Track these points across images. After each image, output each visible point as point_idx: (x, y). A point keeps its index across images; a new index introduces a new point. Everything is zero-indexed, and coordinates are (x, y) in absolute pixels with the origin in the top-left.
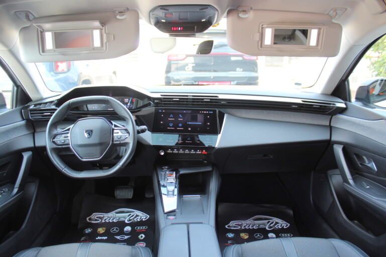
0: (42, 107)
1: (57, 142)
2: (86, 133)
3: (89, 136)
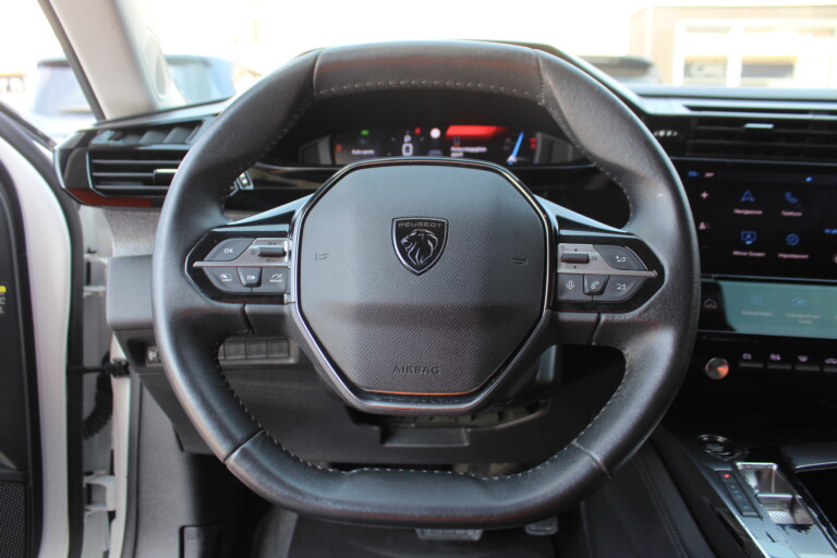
0: (149, 142)
1: (216, 278)
2: (404, 240)
3: (419, 258)
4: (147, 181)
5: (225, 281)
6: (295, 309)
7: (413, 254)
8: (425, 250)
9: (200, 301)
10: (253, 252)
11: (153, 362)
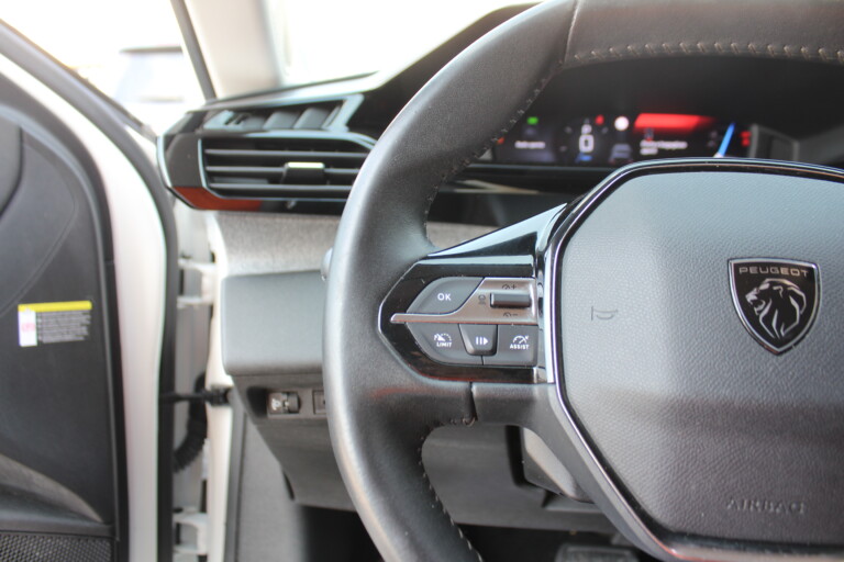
1: (426, 339)
2: (751, 297)
3: (778, 327)
4: (274, 179)
5: (441, 343)
6: (553, 394)
7: (768, 319)
8: (787, 315)
9: (402, 377)
10: (482, 300)
11: (277, 412)
